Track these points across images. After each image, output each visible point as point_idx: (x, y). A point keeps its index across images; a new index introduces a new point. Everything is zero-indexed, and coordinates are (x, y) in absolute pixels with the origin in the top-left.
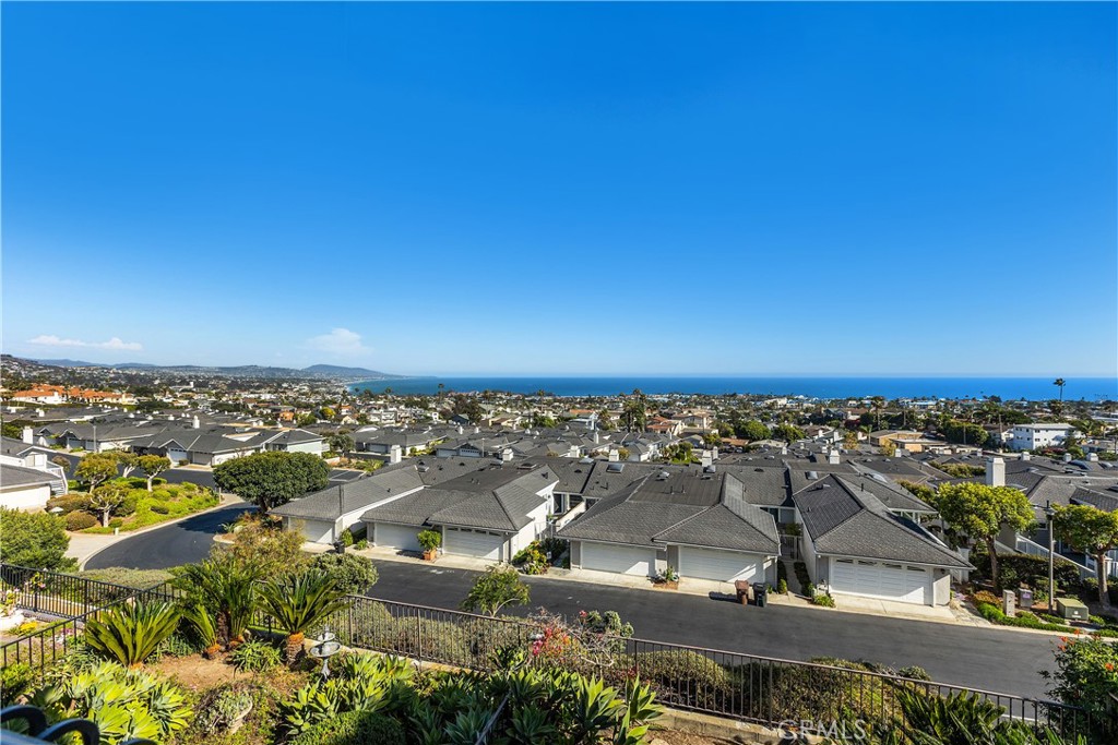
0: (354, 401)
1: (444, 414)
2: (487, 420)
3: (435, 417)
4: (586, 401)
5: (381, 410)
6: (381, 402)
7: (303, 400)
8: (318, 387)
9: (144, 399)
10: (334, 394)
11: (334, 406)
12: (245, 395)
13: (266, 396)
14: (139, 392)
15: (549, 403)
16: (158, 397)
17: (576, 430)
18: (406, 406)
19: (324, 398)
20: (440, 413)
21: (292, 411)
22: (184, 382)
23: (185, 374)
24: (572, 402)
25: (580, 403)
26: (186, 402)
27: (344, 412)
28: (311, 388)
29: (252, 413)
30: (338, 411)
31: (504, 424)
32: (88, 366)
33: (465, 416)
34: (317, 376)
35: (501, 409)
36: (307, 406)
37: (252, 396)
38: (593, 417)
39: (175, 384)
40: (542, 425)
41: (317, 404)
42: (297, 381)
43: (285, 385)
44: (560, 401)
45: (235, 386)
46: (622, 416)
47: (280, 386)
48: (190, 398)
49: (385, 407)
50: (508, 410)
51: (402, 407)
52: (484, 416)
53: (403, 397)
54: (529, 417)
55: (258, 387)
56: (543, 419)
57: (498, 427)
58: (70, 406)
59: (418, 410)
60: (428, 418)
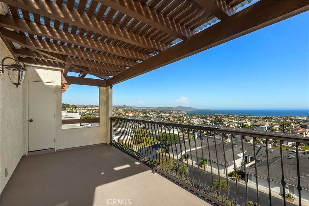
0: (187, 116)
1: (212, 122)
2: (225, 124)
3: (209, 122)
4: (265, 118)
5: (194, 119)
6: (194, 117)
7: (175, 116)
8: (179, 112)
9: (145, 115)
10: (182, 114)
11: (182, 118)
12: (163, 114)
13: (167, 115)
14: (144, 113)
15: (249, 119)
16: (147, 114)
17: (258, 130)
18: (201, 118)
19: (180, 115)
20: (211, 121)
21: (173, 119)
22: (152, 111)
23: (152, 109)
24: (259, 119)
25: (262, 119)
26: (152, 116)
27: (185, 120)
28: (177, 112)
29: (164, 119)
30: (183, 119)
31: (231, 126)
32: (136, 107)
33: (218, 123)
34: (178, 109)
35: (231, 120)
36: (176, 118)
37: (164, 114)
38: (267, 125)
39: (150, 111)
40: (245, 128)
41: (178, 117)
42: (174, 111)
43: (171, 112)
44: (254, 118)
45: (161, 112)
46: (280, 126)
47: (170, 112)
48: (153, 115)
49: (195, 119)
50: (233, 121)
51: (200, 119)
52: (224, 123)
53: (200, 115)
54: (240, 124)
55: (166, 112)
56: (245, 125)
57: (229, 127)
58: (134, 116)
59: (205, 120)
60: (207, 122)
